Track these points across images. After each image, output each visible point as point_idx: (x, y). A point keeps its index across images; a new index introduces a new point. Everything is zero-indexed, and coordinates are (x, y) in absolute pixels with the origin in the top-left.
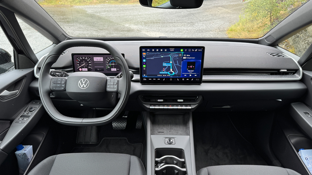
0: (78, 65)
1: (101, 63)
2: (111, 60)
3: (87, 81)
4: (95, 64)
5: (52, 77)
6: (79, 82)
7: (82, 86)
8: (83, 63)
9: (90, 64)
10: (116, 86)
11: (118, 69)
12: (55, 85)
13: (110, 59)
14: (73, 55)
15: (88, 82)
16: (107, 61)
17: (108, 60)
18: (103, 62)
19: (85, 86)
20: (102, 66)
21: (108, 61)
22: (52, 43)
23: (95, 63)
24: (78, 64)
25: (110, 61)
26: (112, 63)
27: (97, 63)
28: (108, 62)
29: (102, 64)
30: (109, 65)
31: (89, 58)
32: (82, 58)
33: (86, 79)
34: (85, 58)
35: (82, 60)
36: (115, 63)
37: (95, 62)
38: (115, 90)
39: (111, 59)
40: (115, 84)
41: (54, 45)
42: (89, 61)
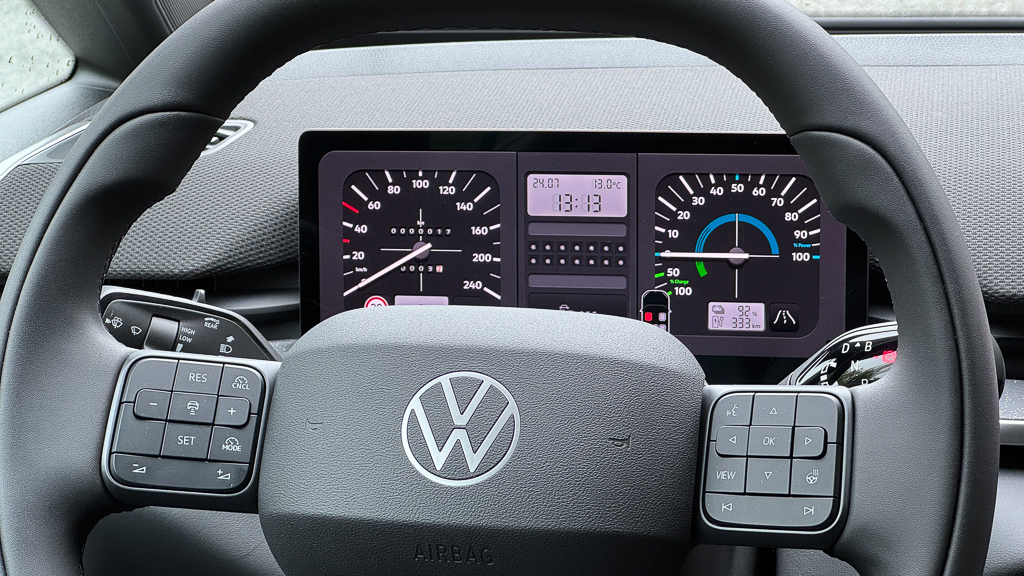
0: (359, 255)
1: (599, 242)
2: (716, 207)
3: (493, 405)
4: (541, 255)
5: (123, 349)
6: (415, 404)
7: (439, 459)
8: (411, 242)
9: (483, 244)
10: (817, 478)
11: (785, 315)
12: (144, 437)
13: (699, 201)
14: (314, 146)
15: (512, 409)
16: (674, 223)
17: (686, 205)
18: (620, 232)
19: (473, 461)
20: (613, 271)
21: (685, 215)
22: (65, 62)
23: (541, 241)
24: (357, 242)
25: (701, 216)
26: (721, 241)
27: (555, 241)
28: (674, 234)
29: (614, 256)
30: (687, 266)
31: (484, 179)
32: (406, 185)
33: (488, 382)
34: (435, 185)
35: (401, 210)
36: (752, 240)
37: (535, 230)
38: (813, 514)
39: (718, 192)
40: (809, 443)
41: (85, 78)
42: (477, 218)
